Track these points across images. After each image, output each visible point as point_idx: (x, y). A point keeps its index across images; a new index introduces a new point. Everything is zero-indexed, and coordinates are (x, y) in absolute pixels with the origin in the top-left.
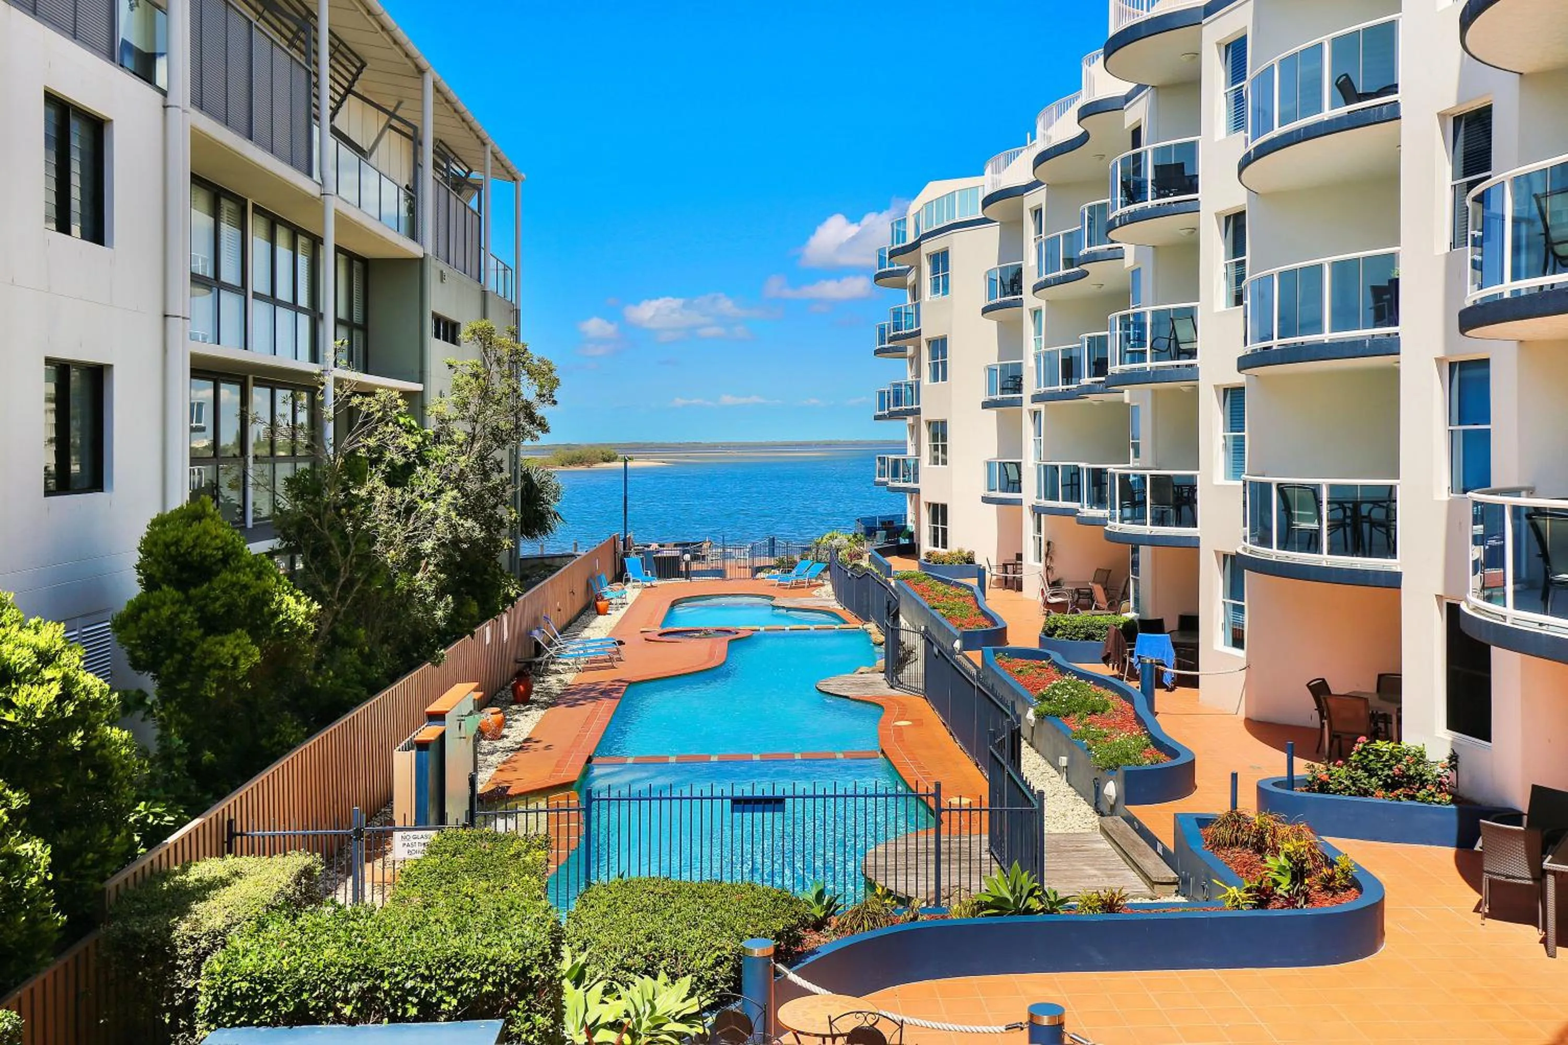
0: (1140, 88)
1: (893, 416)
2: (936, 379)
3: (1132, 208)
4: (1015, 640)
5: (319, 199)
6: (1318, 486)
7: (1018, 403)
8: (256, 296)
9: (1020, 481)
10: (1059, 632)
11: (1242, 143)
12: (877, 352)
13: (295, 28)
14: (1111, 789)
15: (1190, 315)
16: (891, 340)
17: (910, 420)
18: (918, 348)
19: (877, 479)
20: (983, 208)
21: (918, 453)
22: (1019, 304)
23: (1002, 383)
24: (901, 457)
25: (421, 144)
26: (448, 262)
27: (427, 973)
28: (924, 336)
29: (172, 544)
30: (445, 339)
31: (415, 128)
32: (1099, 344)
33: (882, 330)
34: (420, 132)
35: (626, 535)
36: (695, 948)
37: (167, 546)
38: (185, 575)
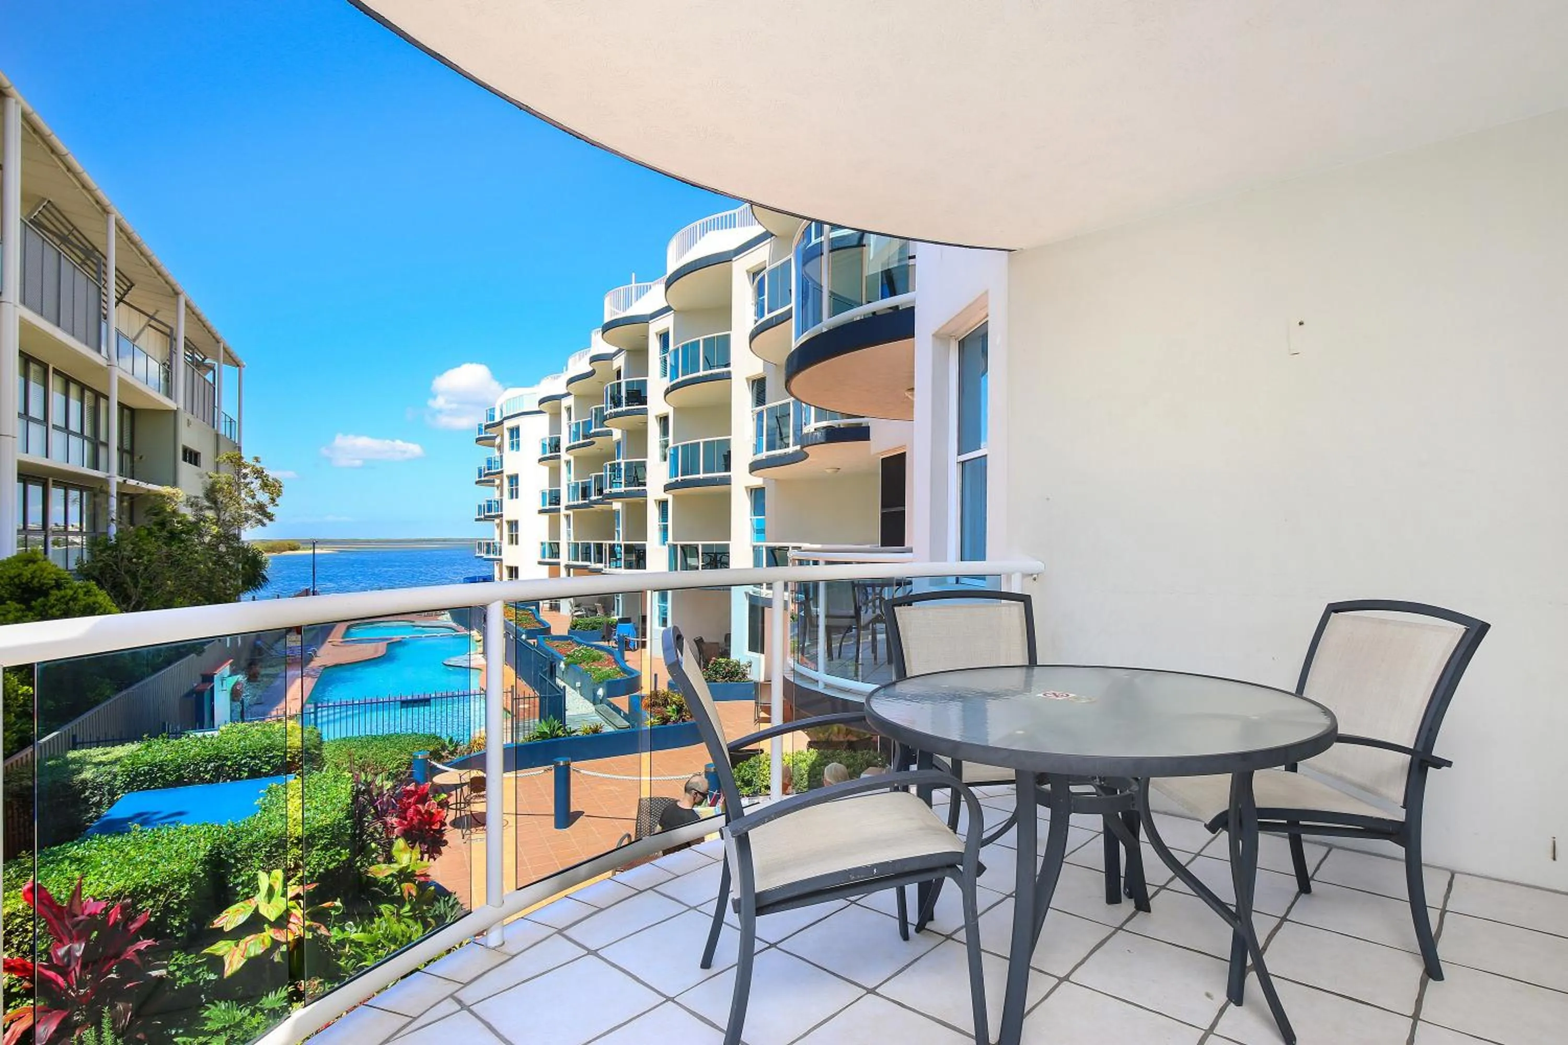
0: (620, 351)
1: (487, 518)
2: (512, 497)
3: (616, 410)
4: (554, 632)
5: (107, 368)
6: (698, 545)
7: (559, 510)
8: (54, 427)
9: (559, 553)
10: (578, 627)
11: (666, 383)
12: (477, 483)
13: (83, 257)
14: (600, 692)
15: (643, 465)
16: (486, 475)
17: (497, 521)
18: (502, 481)
19: (477, 555)
20: (540, 404)
21: (501, 538)
22: (559, 457)
23: (550, 500)
24: (491, 542)
25: (175, 340)
26: (193, 414)
27: (253, 755)
28: (505, 474)
29: (15, 577)
30: (190, 462)
31: (171, 329)
32: (599, 479)
33: (480, 471)
34: (175, 332)
35: (314, 587)
36: (387, 760)
37: (11, 578)
38: (26, 596)
